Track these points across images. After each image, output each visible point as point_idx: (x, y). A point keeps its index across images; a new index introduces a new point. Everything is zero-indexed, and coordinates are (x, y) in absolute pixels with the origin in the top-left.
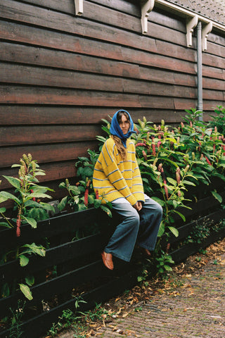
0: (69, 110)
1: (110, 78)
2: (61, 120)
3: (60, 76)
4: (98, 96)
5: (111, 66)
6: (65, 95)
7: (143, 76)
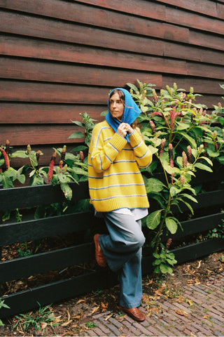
0: (83, 70)
1: (145, 40)
2: (71, 79)
3: (73, 30)
4: (128, 58)
5: (148, 26)
6: (79, 51)
7: (193, 41)
